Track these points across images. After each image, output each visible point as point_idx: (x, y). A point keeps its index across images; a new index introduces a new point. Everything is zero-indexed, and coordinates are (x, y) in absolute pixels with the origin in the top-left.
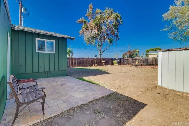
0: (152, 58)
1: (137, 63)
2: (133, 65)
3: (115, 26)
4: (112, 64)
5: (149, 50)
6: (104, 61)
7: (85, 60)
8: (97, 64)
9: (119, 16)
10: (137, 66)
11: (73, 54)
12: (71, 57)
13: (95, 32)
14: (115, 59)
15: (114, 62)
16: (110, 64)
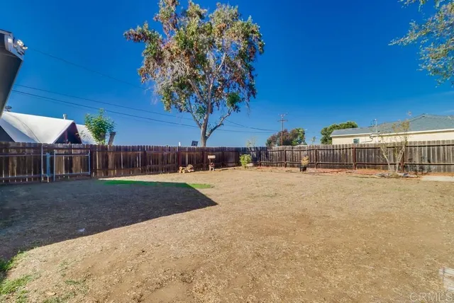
0: (346, 145)
1: (305, 162)
2: (294, 166)
3: (242, 55)
4: (238, 163)
5: (329, 127)
6: (213, 157)
7: (153, 152)
8: (190, 166)
9: (254, 29)
10: (304, 169)
11: (113, 134)
12: (106, 143)
13: (181, 67)
14: (245, 151)
15: (242, 158)
16: (231, 165)
